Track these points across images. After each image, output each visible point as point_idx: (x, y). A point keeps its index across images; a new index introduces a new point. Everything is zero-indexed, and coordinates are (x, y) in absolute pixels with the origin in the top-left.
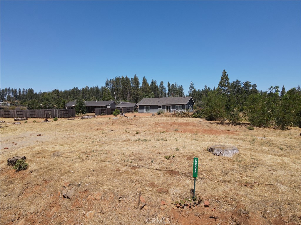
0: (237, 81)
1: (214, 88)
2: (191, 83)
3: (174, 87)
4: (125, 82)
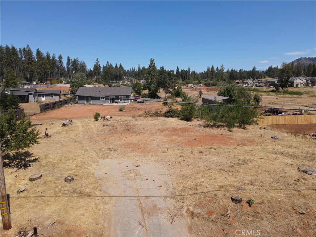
2: (97, 60)
3: (76, 63)
4: (11, 53)
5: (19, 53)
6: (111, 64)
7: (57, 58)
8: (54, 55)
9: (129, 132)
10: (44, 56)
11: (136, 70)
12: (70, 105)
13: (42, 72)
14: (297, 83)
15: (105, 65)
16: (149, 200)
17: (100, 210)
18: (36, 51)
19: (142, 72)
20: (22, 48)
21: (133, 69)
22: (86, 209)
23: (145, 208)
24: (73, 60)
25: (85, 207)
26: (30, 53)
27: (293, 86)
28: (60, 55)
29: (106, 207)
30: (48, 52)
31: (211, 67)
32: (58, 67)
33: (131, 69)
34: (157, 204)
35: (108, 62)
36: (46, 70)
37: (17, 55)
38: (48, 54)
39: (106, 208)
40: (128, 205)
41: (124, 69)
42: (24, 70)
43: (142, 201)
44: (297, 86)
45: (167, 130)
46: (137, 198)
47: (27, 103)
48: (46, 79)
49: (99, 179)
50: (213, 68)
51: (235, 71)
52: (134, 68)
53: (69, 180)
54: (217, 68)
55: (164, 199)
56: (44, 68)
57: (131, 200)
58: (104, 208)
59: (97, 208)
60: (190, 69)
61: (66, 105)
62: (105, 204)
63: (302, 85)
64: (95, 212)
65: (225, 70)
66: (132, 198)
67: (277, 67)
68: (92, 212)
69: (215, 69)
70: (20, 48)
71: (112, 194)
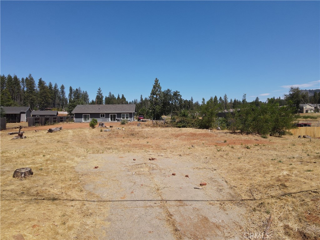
0: (168, 90)
1: (119, 96)
2: (99, 89)
3: (78, 92)
4: (13, 82)
5: (22, 83)
6: (113, 95)
7: (59, 88)
8: (56, 84)
9: (134, 137)
10: (46, 85)
11: (138, 102)
12: (66, 123)
13: (43, 100)
14: (306, 109)
15: (108, 96)
16: (186, 207)
17: (70, 228)
18: (39, 80)
19: (144, 103)
20: (25, 78)
21: (135, 100)
22: (34, 226)
23: (181, 225)
24: (75, 90)
25: (34, 220)
26: (32, 82)
27: (303, 112)
28: (63, 85)
29: (88, 222)
30: (50, 83)
31: (214, 97)
32: (59, 97)
33: (134, 101)
34: (207, 216)
35: (110, 93)
36: (47, 99)
37: (19, 84)
38: (50, 84)
39: (87, 225)
40: (140, 217)
41: (127, 100)
42: (25, 100)
43: (172, 210)
44: (307, 112)
45: (183, 135)
46: (159, 203)
47: (18, 122)
48: (46, 109)
49: (83, 175)
50: (216, 97)
51: (238, 101)
52: (137, 100)
53: (22, 173)
54: (221, 98)
55: (218, 205)
56: (45, 97)
57: (147, 207)
58: (84, 224)
59: (64, 224)
60: (193, 99)
61: (61, 123)
62: (87, 215)
63: (313, 111)
64: (58, 233)
65: (229, 101)
66: (149, 203)
67: (280, 98)
68: (50, 234)
69: (218, 99)
70: (23, 78)
71: (105, 196)
